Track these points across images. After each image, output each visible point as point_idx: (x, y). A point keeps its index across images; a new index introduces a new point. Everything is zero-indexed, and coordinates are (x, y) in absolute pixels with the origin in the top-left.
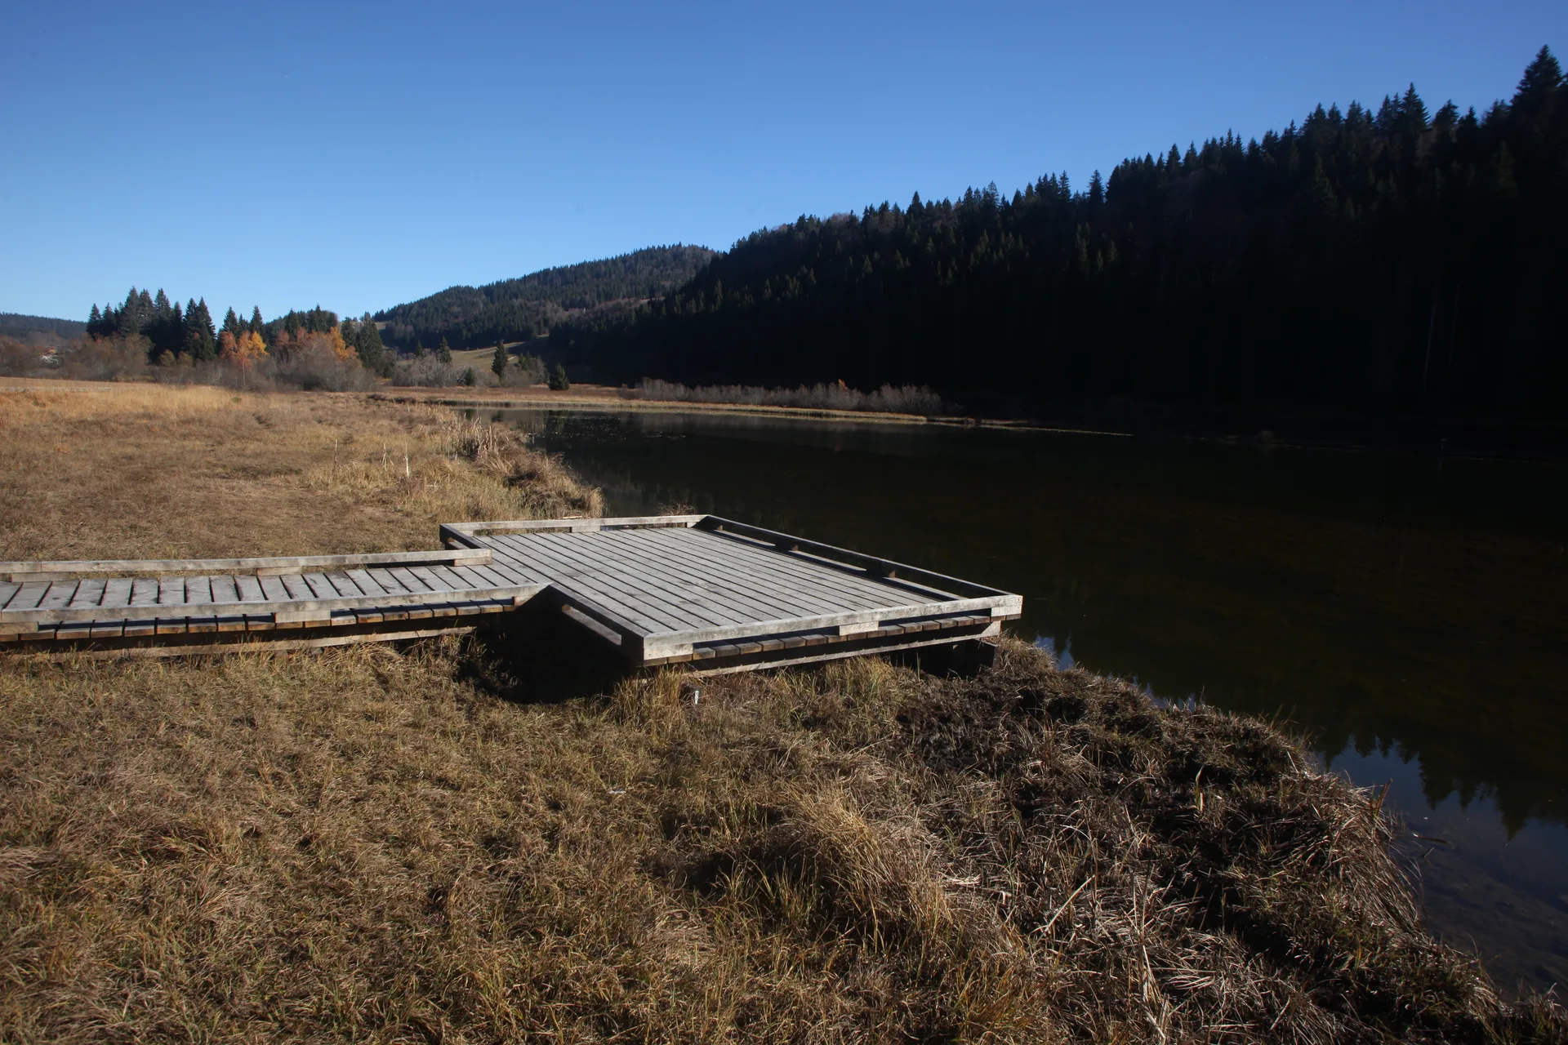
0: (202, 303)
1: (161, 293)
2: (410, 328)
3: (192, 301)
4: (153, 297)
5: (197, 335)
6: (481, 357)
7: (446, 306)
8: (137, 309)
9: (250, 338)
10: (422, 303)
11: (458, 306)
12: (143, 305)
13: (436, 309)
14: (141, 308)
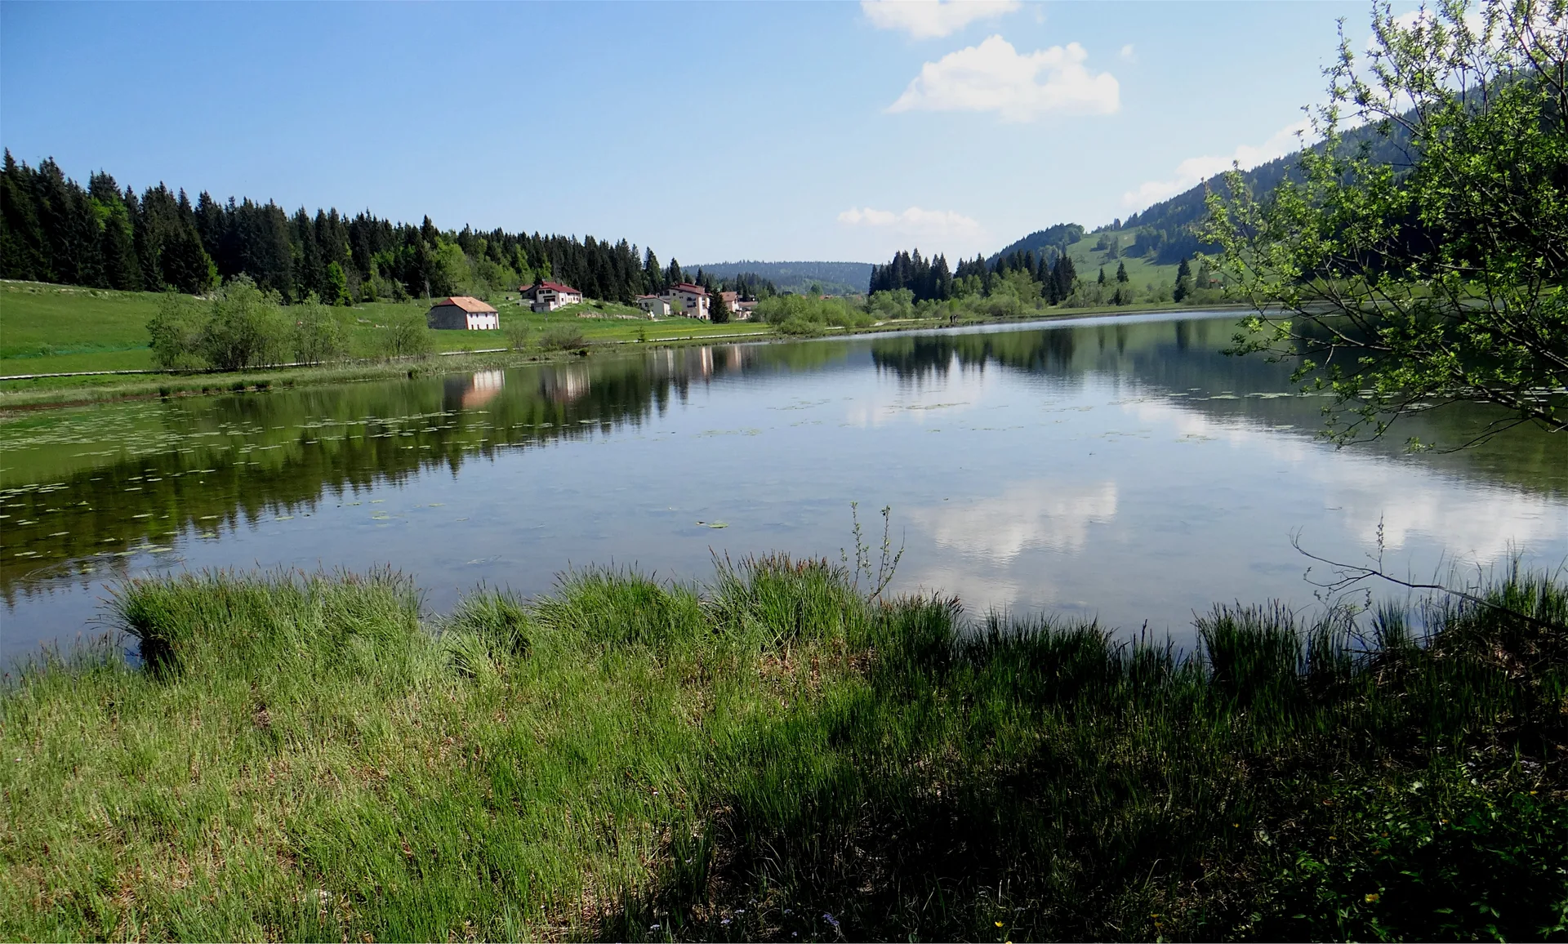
3: (936, 256)
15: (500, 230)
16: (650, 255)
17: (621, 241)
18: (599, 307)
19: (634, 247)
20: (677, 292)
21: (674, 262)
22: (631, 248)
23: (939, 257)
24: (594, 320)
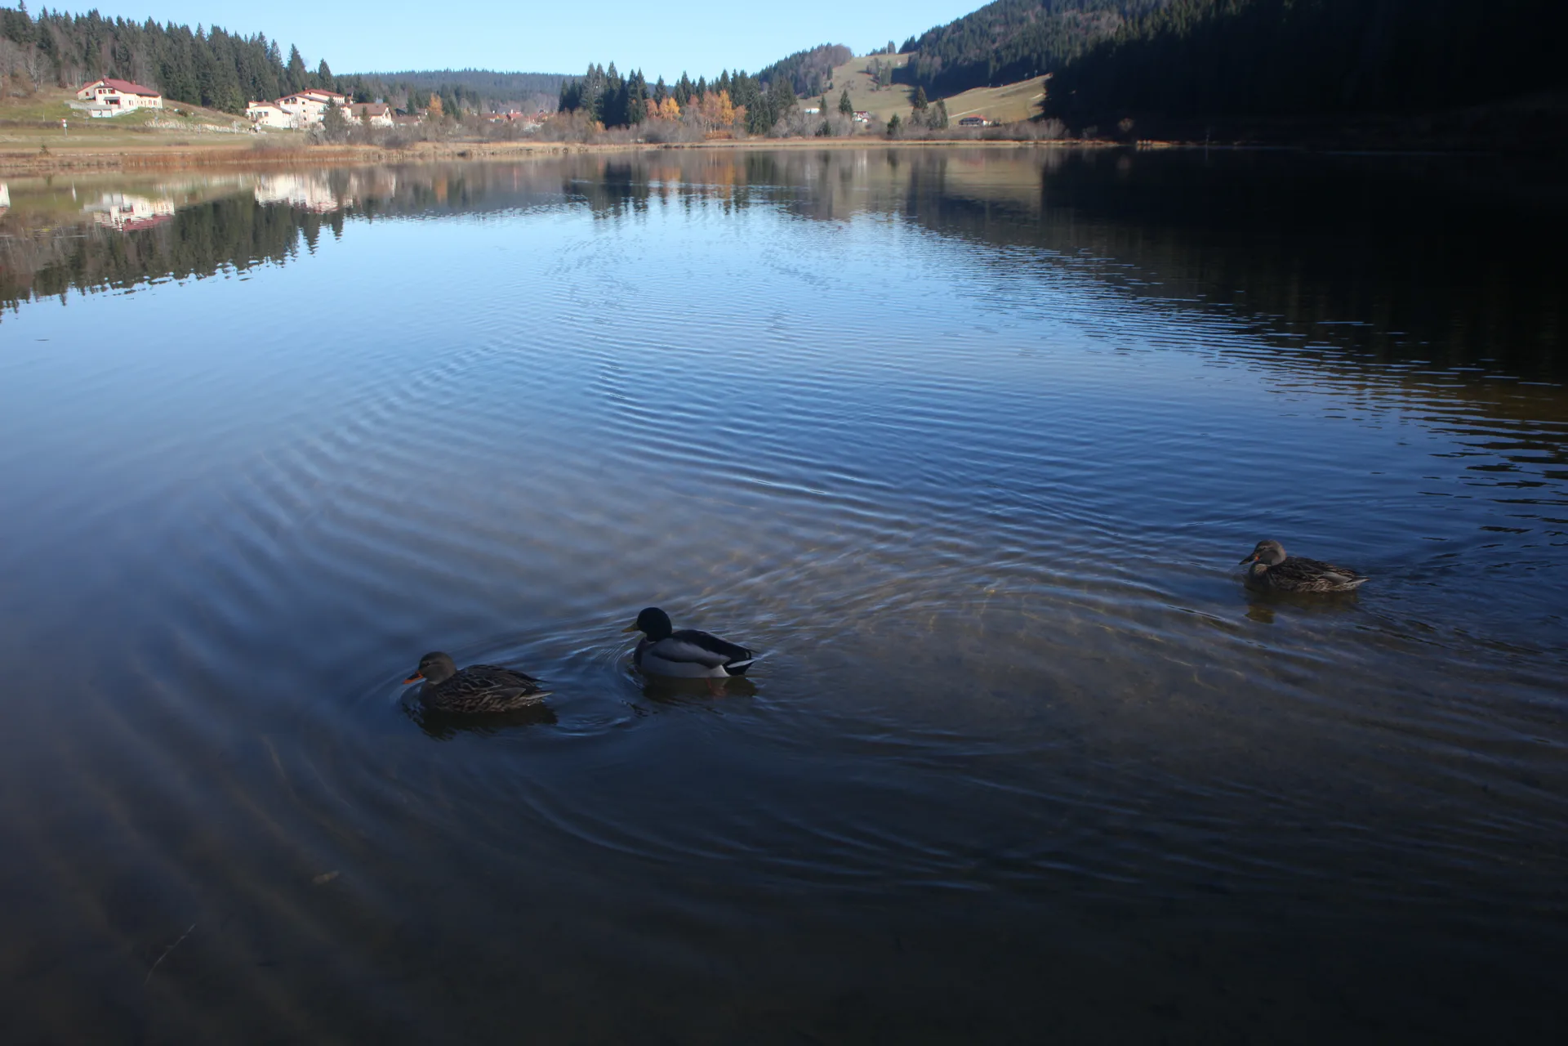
0: (640, 73)
1: (612, 65)
2: (938, 60)
3: (632, 72)
4: (606, 70)
5: (634, 102)
6: (1003, 96)
7: (985, 27)
8: (594, 82)
9: (668, 104)
10: (958, 25)
11: (1000, 25)
12: (598, 78)
13: (972, 31)
14: (596, 81)
15: (96, 12)
16: (295, 55)
17: (257, 35)
18: (183, 113)
19: (274, 44)
20: (307, 101)
21: (323, 65)
22: (269, 44)
23: (636, 73)
24: (172, 129)
